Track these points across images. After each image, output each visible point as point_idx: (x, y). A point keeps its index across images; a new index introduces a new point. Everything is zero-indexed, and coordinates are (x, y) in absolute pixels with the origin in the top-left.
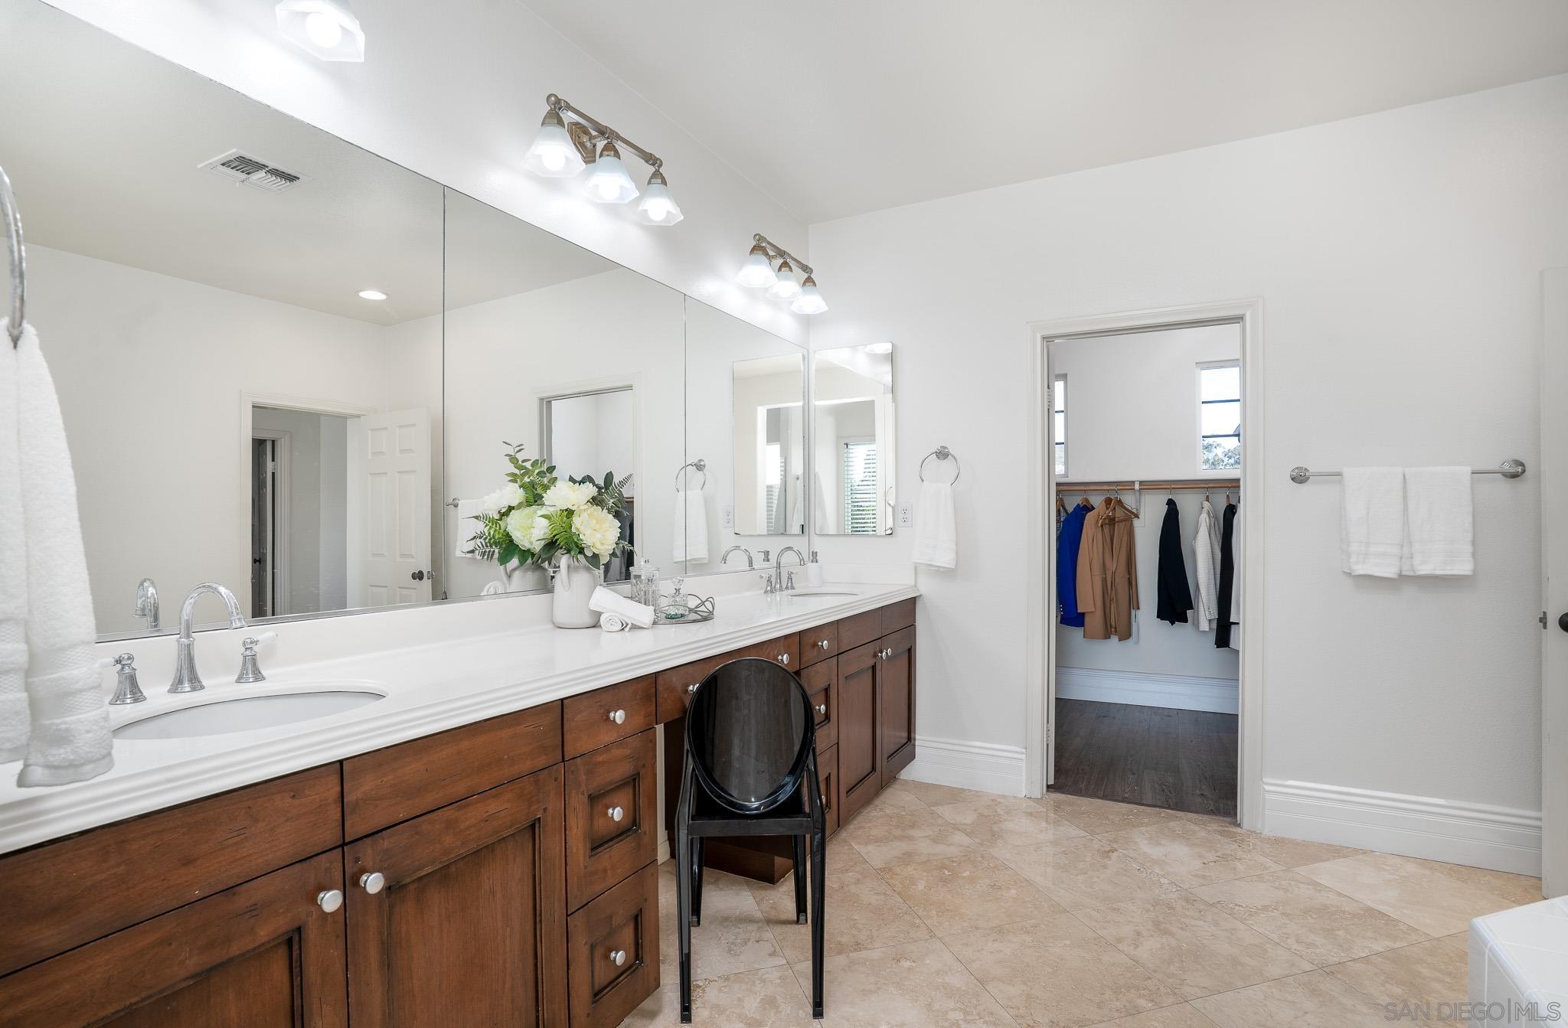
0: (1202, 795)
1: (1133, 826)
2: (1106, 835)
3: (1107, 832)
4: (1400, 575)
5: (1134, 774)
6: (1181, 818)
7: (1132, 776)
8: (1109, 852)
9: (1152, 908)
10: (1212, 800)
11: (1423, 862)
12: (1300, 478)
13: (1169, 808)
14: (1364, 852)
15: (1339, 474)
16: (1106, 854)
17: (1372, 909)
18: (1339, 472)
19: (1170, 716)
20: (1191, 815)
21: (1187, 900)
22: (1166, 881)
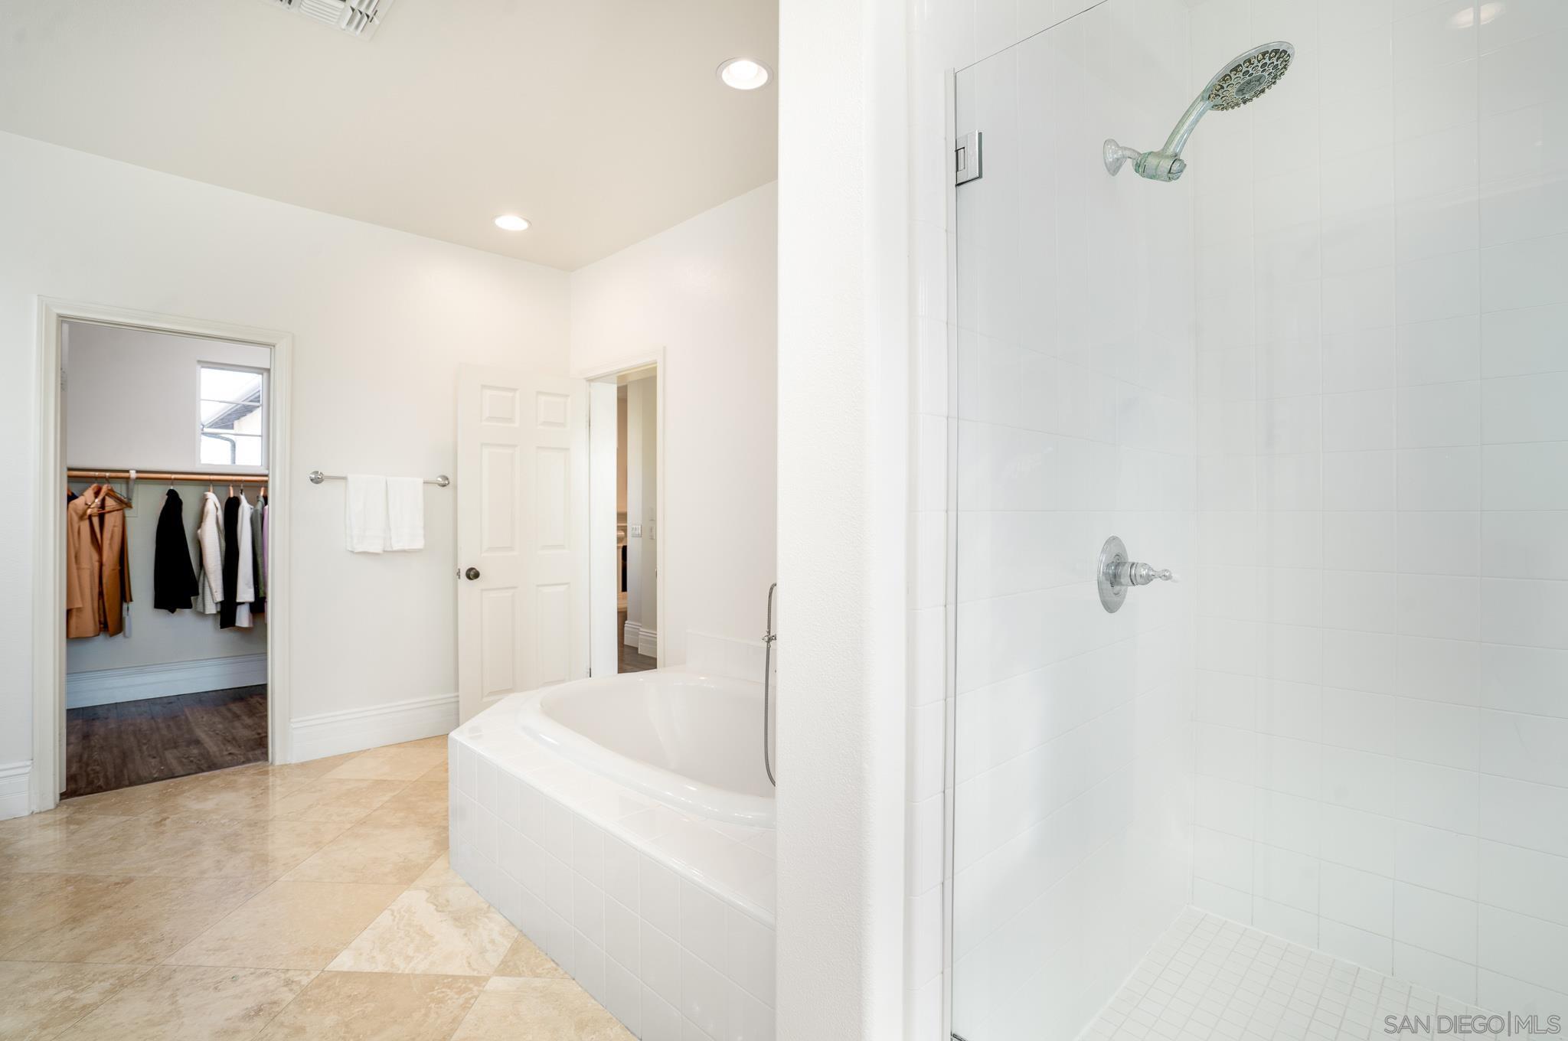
0: (230, 754)
1: (176, 795)
2: (151, 811)
3: (151, 808)
4: (384, 551)
5: (154, 757)
6: (218, 776)
7: (153, 760)
8: (161, 821)
9: (222, 842)
10: (241, 754)
11: (399, 744)
12: (317, 480)
13: (203, 771)
14: (365, 751)
15: (344, 478)
16: (160, 823)
17: (377, 780)
18: (344, 476)
19: (171, 703)
20: (227, 770)
21: (250, 825)
22: (226, 820)
